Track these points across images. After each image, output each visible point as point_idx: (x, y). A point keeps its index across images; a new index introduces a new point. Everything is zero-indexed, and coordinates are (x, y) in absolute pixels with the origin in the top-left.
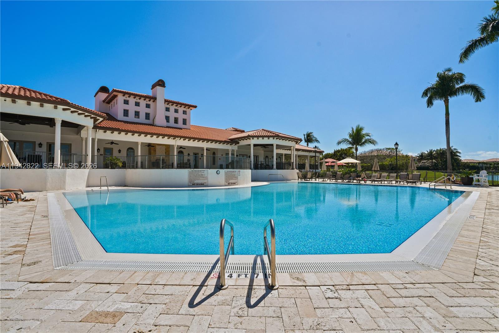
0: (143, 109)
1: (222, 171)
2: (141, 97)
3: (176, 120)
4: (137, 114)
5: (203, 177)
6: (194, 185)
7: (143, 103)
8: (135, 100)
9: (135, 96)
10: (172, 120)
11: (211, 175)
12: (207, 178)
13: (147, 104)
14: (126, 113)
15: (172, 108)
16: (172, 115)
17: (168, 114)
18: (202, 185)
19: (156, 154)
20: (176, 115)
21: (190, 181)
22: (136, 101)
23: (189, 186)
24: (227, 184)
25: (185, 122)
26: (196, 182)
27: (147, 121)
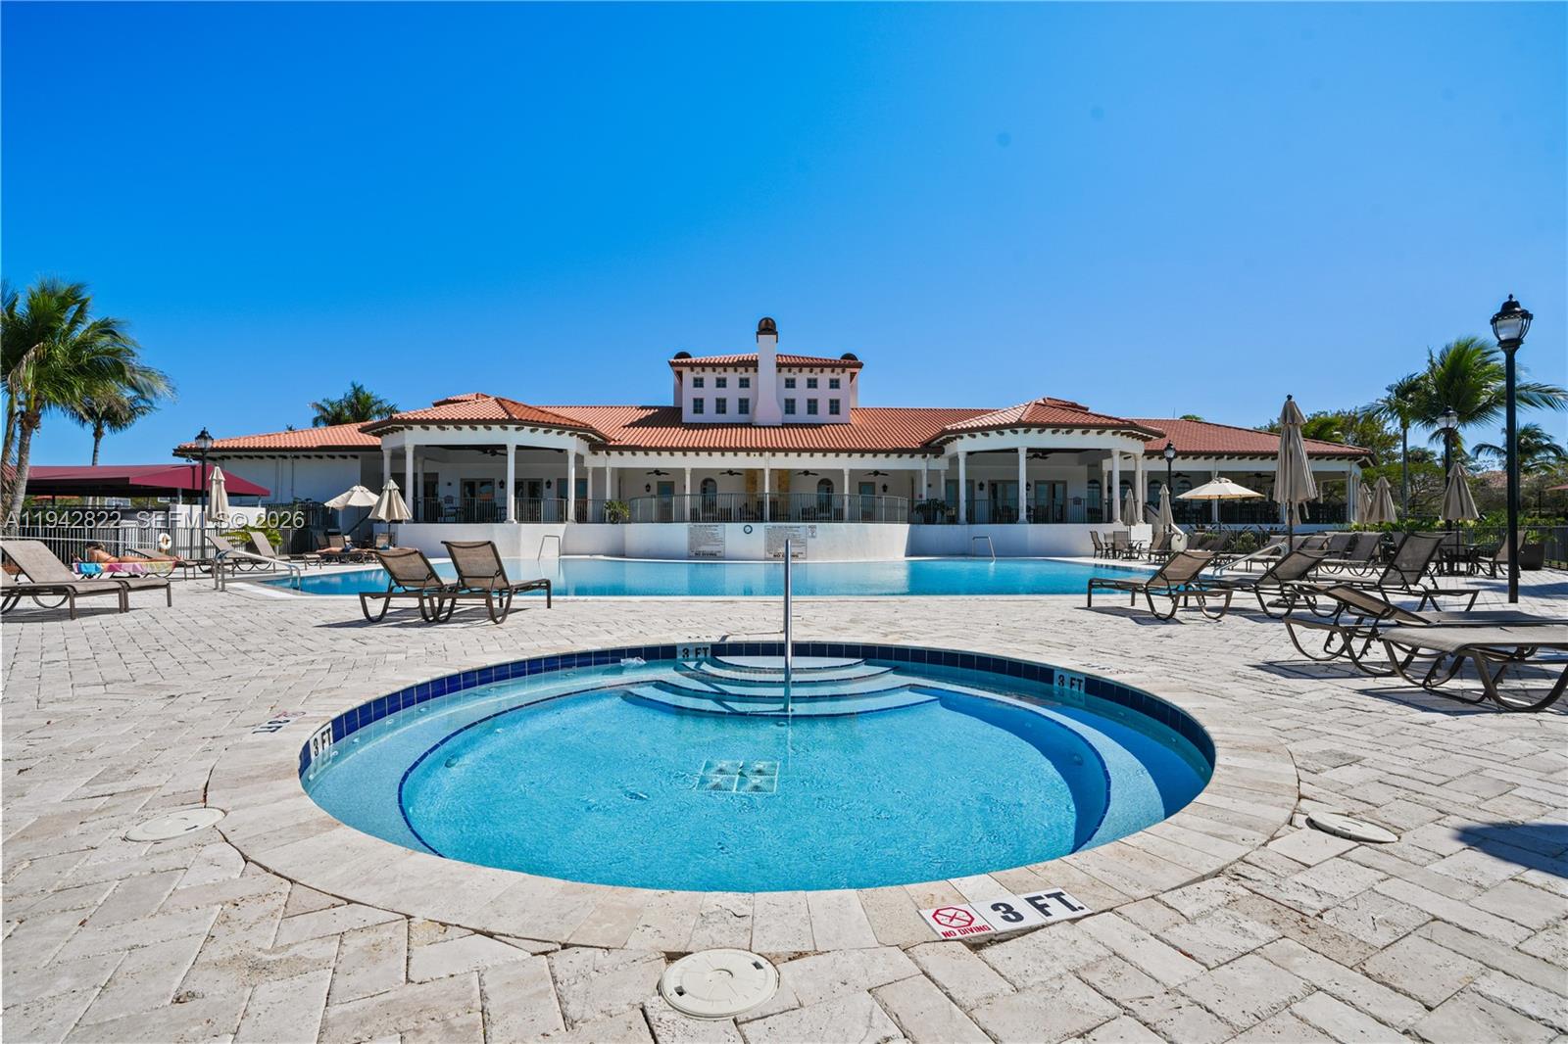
0: (733, 393)
1: (759, 528)
2: (725, 366)
3: (812, 406)
4: (721, 405)
5: (715, 540)
6: (698, 555)
7: (733, 378)
8: (716, 375)
9: (714, 366)
10: (801, 407)
11: (733, 536)
12: (722, 541)
13: (741, 380)
14: (698, 406)
15: (802, 378)
16: (801, 394)
17: (790, 393)
18: (713, 555)
19: (756, 490)
20: (812, 394)
21: (691, 545)
22: (719, 376)
23: (689, 558)
24: (772, 556)
25: (834, 407)
26: (704, 548)
27: (743, 418)
